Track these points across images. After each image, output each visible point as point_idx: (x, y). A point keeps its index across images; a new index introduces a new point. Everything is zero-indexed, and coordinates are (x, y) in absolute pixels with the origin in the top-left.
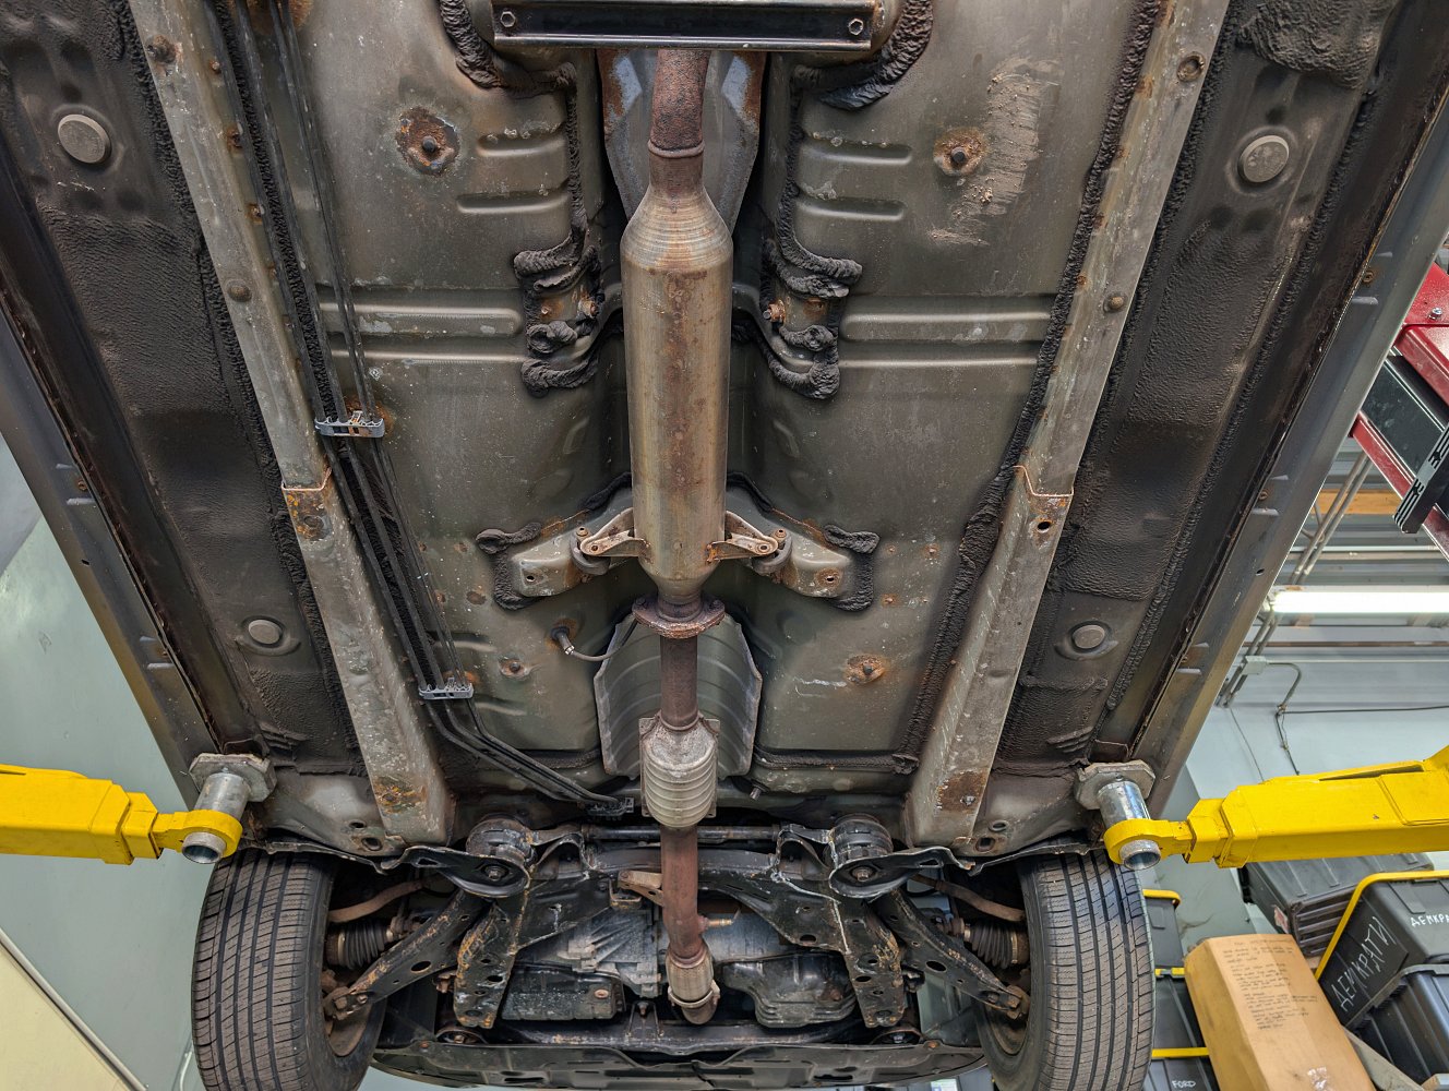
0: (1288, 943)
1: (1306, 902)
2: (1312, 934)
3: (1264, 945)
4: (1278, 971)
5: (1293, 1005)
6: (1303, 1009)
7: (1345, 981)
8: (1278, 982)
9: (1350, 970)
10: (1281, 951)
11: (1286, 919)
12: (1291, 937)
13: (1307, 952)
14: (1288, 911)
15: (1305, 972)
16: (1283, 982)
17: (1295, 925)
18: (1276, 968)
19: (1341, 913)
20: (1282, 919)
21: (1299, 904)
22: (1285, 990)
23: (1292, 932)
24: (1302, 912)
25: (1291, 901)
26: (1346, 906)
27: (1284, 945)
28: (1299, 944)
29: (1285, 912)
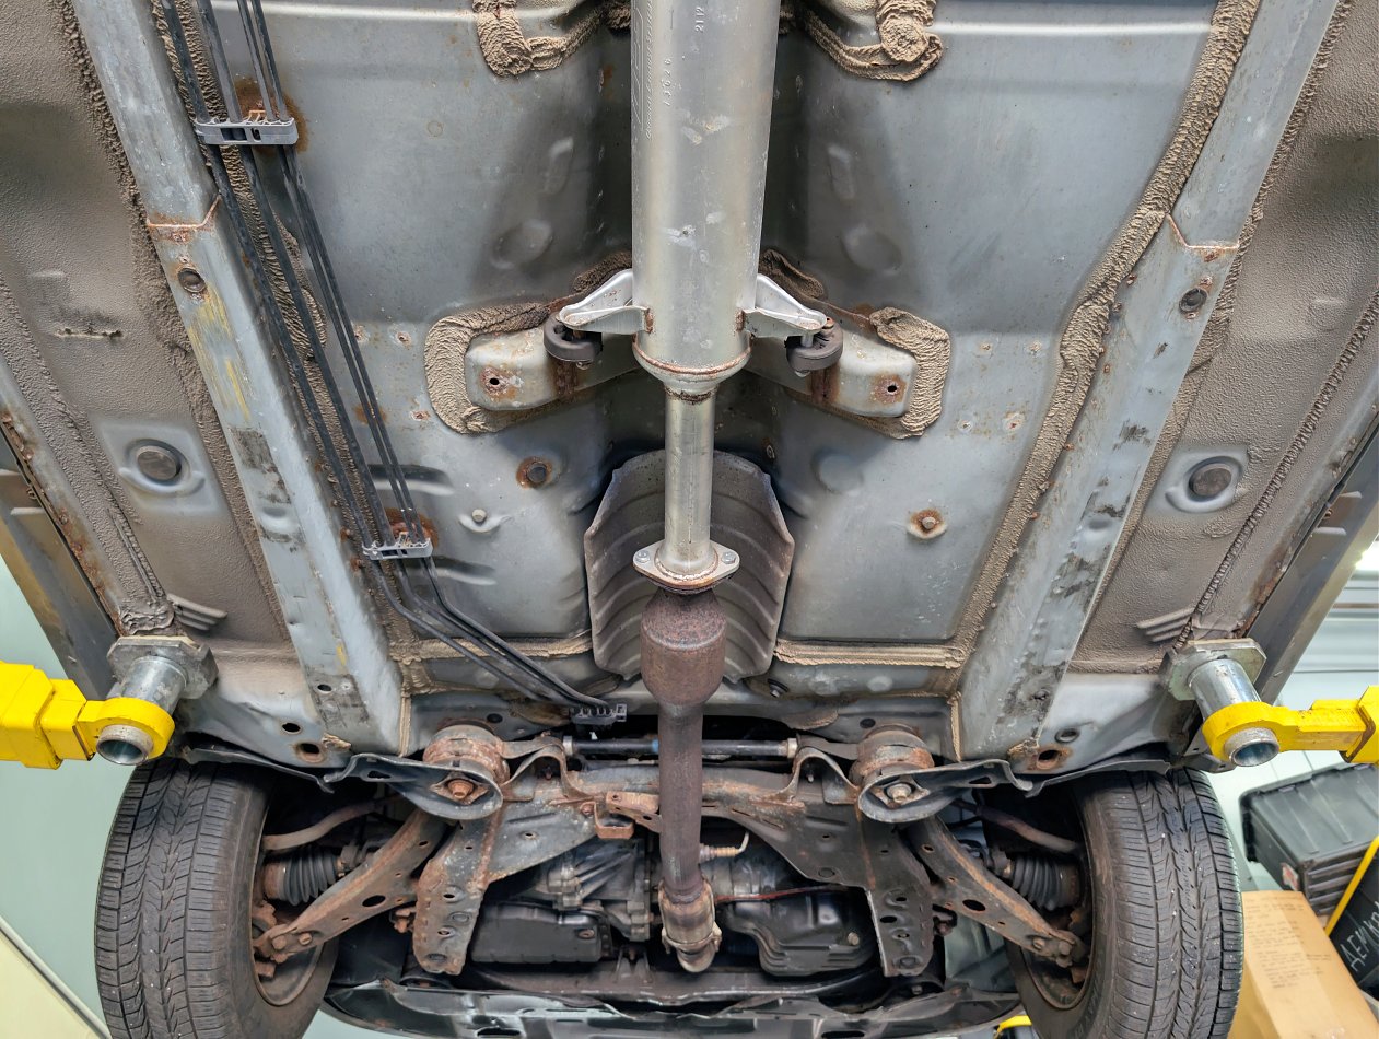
0: (1297, 899)
1: (1318, 859)
2: (1322, 893)
3: (1275, 902)
4: (1290, 929)
5: (1307, 963)
6: (1318, 968)
7: (1356, 940)
8: (1290, 940)
9: (1362, 929)
10: (1292, 908)
11: (1296, 876)
12: (1300, 894)
13: (1318, 909)
14: (1299, 869)
15: (1318, 930)
16: (1296, 939)
17: (1306, 881)
18: (1289, 926)
19: (1353, 871)
20: (1290, 876)
21: (1312, 861)
22: (1298, 948)
23: (1301, 888)
24: (1314, 869)
25: (1302, 857)
26: (1359, 863)
27: (1295, 903)
28: (1310, 903)
29: (1297, 870)
